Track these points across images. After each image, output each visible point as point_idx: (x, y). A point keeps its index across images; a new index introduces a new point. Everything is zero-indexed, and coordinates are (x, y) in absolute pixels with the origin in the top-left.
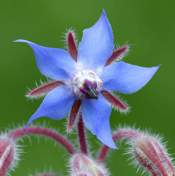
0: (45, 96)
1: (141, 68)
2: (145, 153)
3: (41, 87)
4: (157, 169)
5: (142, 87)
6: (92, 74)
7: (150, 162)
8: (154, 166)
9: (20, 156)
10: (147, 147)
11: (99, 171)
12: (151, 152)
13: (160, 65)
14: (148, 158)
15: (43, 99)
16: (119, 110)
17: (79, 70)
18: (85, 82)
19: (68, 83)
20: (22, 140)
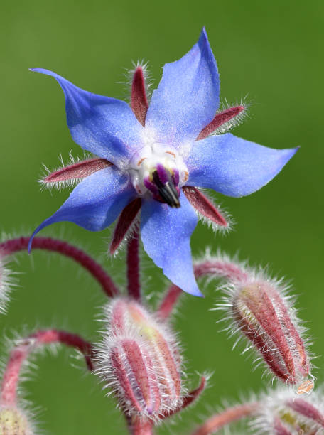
0: (75, 185)
1: (262, 147)
2: (255, 314)
3: (69, 166)
4: (273, 347)
5: (262, 186)
6: (173, 154)
7: (262, 332)
8: (269, 341)
9: (10, 292)
10: (260, 302)
11: (160, 336)
12: (265, 313)
13: (299, 146)
14: (258, 323)
15: (72, 190)
16: (211, 225)
17: (148, 143)
18: (156, 170)
19: (122, 164)
20: (17, 261)
